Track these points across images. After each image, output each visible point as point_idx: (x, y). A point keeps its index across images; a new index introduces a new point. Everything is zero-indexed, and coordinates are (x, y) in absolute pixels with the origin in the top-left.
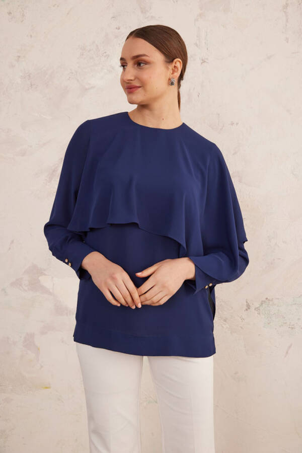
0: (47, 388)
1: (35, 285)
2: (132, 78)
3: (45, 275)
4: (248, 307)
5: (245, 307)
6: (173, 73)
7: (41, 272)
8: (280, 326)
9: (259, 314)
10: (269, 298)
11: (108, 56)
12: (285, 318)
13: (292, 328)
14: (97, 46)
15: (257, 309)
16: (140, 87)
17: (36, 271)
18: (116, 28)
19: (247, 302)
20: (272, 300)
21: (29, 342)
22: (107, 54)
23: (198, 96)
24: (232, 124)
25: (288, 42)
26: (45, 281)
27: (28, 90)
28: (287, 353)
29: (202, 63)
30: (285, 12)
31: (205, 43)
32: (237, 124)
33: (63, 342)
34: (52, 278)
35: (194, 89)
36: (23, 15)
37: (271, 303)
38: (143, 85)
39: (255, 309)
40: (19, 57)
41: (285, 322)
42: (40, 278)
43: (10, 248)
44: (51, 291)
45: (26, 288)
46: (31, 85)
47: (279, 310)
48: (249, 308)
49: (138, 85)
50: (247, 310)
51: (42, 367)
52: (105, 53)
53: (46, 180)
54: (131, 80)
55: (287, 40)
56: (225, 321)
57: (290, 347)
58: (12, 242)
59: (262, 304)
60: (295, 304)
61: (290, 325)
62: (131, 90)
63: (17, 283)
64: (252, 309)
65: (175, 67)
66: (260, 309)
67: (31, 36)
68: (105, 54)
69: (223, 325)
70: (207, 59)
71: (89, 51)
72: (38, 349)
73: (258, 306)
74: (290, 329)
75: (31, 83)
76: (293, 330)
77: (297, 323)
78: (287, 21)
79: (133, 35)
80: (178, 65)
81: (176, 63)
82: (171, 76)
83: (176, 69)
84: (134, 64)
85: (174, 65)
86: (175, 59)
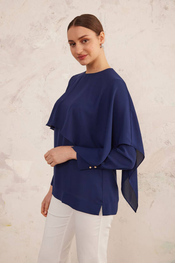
0: (9, 226)
2: (82, 51)
6: (101, 41)
7: (6, 157)
8: (147, 190)
10: (140, 173)
11: (47, 30)
12: (150, 185)
16: (87, 55)
17: (3, 156)
18: (52, 13)
20: (142, 174)
22: (46, 28)
24: (120, 70)
25: (153, 23)
28: (151, 206)
30: (151, 5)
31: (104, 22)
32: (123, 70)
34: (13, 160)
37: (142, 176)
38: (89, 53)
41: (150, 187)
42: (6, 161)
44: (12, 168)
46: (1, 46)
47: (146, 180)
49: (86, 54)
51: (6, 213)
52: (45, 27)
53: (9, 102)
54: (82, 52)
55: (152, 21)
57: (153, 202)
60: (156, 177)
61: (153, 189)
65: (101, 37)
67: (2, 17)
68: (45, 29)
71: (35, 27)
72: (4, 203)
74: (153, 191)
75: (2, 46)
76: (155, 192)
77: (157, 188)
78: (152, 10)
79: (74, 25)
80: (103, 35)
81: (101, 35)
82: (100, 43)
83: (102, 38)
84: (80, 42)
85: (100, 36)
86: (100, 32)
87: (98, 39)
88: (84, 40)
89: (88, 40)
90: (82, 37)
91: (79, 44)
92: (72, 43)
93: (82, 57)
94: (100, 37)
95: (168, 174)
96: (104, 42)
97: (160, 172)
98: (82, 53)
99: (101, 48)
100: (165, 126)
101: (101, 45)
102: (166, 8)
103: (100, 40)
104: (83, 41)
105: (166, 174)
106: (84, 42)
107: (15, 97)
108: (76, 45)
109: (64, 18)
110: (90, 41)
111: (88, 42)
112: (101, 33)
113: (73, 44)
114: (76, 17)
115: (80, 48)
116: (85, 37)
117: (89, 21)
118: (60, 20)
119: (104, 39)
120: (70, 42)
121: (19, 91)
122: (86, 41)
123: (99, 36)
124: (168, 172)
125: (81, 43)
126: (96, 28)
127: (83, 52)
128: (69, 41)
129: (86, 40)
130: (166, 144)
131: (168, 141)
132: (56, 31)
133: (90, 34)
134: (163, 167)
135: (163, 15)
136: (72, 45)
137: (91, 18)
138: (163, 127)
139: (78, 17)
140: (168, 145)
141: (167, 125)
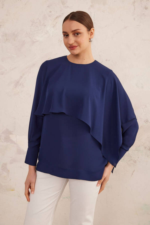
0: (13, 190)
1: (7, 139)
2: (73, 42)
3: (13, 134)
6: (91, 36)
7: (11, 133)
8: (129, 161)
12: (131, 157)
13: (135, 162)
14: (40, 20)
16: (78, 46)
17: (8, 132)
21: (4, 167)
24: (107, 60)
25: (135, 20)
27: (5, 42)
28: (132, 174)
30: (134, 5)
31: (94, 20)
32: (109, 60)
33: (21, 168)
34: (16, 136)
36: (3, 5)
38: (79, 45)
41: (131, 159)
42: (10, 136)
44: (16, 142)
45: (3, 141)
47: (128, 153)
49: (76, 45)
51: (10, 180)
52: (44, 24)
53: (14, 87)
55: (134, 19)
57: (134, 171)
60: (137, 150)
61: (134, 160)
62: (73, 48)
65: (91, 32)
67: (7, 15)
68: (44, 25)
70: (95, 28)
71: (36, 23)
72: (9, 171)
74: (134, 162)
75: (7, 39)
76: (135, 163)
77: (137, 160)
78: (135, 10)
80: (93, 31)
82: (90, 37)
83: (92, 34)
84: (73, 34)
85: (91, 31)
87: (89, 34)
88: (76, 33)
89: (80, 33)
90: (75, 31)
91: (71, 36)
92: (66, 35)
93: (72, 47)
94: (90, 33)
95: (147, 148)
96: (93, 37)
97: (140, 146)
99: (90, 42)
100: (145, 107)
101: (90, 39)
102: (146, 8)
104: (76, 34)
105: (145, 148)
106: (76, 35)
107: (18, 82)
108: (69, 36)
109: (60, 16)
110: (81, 35)
111: (80, 35)
112: (92, 29)
114: (72, 13)
115: (72, 39)
117: (82, 17)
118: (56, 18)
119: (93, 34)
120: (64, 33)
121: (21, 77)
122: (78, 34)
123: (89, 31)
124: (147, 146)
125: (73, 35)
126: (88, 24)
127: (74, 43)
128: (63, 32)
130: (146, 123)
131: (147, 120)
132: (53, 27)
133: (82, 28)
134: (142, 142)
135: (144, 14)
136: (66, 36)
138: (143, 108)
139: (73, 12)
140: (147, 123)
141: (146, 107)
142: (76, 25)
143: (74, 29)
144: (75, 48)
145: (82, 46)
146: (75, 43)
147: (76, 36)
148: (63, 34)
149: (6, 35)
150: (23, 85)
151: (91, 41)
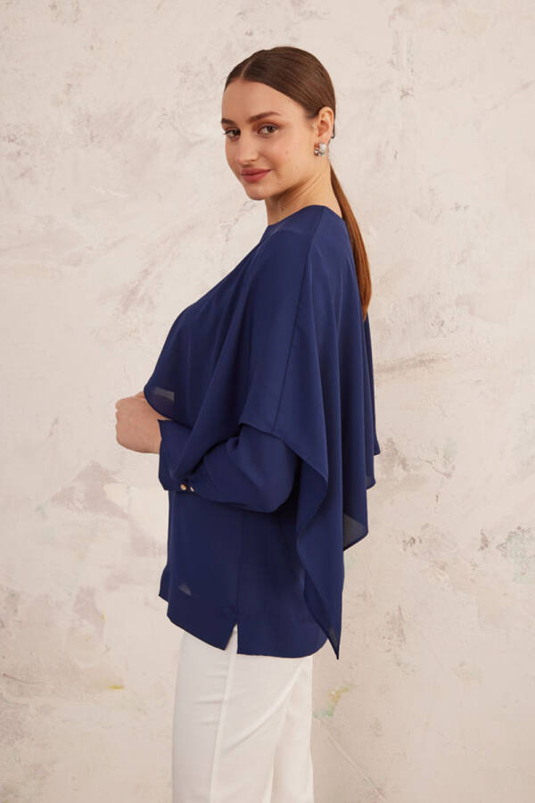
0: (116, 687)
1: (96, 501)
2: (254, 157)
3: (115, 482)
4: (485, 543)
5: (479, 544)
6: (320, 135)
7: (107, 477)
9: (505, 556)
10: (523, 527)
14: (211, 65)
15: (501, 546)
16: (269, 171)
17: (98, 476)
18: (246, 34)
19: (482, 534)
20: (529, 531)
21: (86, 604)
23: (395, 157)
24: (457, 208)
26: (115, 493)
27: (86, 145)
29: (402, 97)
31: (408, 60)
32: (466, 208)
33: (146, 604)
34: (128, 488)
35: (388, 142)
36: (78, 10)
37: (527, 536)
38: (274, 167)
39: (498, 547)
40: (70, 85)
42: (108, 488)
43: (51, 434)
44: (125, 511)
45: (81, 506)
46: (92, 137)
48: (487, 546)
49: (265, 167)
50: (482, 548)
51: (108, 649)
53: (117, 309)
54: (253, 161)
56: (443, 568)
58: (56, 421)
59: (510, 538)
62: (254, 177)
63: (64, 498)
64: (492, 546)
65: (322, 122)
66: (505, 548)
67: (92, 48)
69: (440, 577)
70: (412, 89)
71: (196, 76)
72: (103, 617)
73: (504, 541)
79: (242, 75)
80: (327, 118)
81: (323, 116)
82: (317, 140)
84: (254, 129)
85: (320, 119)
86: (320, 109)
87: (312, 128)
88: (265, 126)
89: (278, 126)
90: (260, 117)
92: (232, 130)
93: (252, 175)
94: (316, 124)
98: (253, 163)
99: (317, 155)
101: (317, 146)
103: (317, 132)
104: (263, 128)
106: (265, 131)
107: (133, 292)
108: (241, 137)
110: (283, 131)
111: (276, 132)
113: (234, 131)
116: (271, 118)
120: (226, 124)
121: (146, 272)
122: (271, 129)
123: (315, 120)
125: (256, 133)
127: (258, 159)
128: (224, 121)
129: (272, 127)
133: (288, 110)
136: (231, 134)
137: (297, 62)
142: (265, 98)
143: (256, 112)
144: (261, 177)
145: (284, 170)
146: (261, 159)
147: (265, 137)
148: (224, 128)
149: (88, 120)
150: (151, 303)
151: (321, 154)
